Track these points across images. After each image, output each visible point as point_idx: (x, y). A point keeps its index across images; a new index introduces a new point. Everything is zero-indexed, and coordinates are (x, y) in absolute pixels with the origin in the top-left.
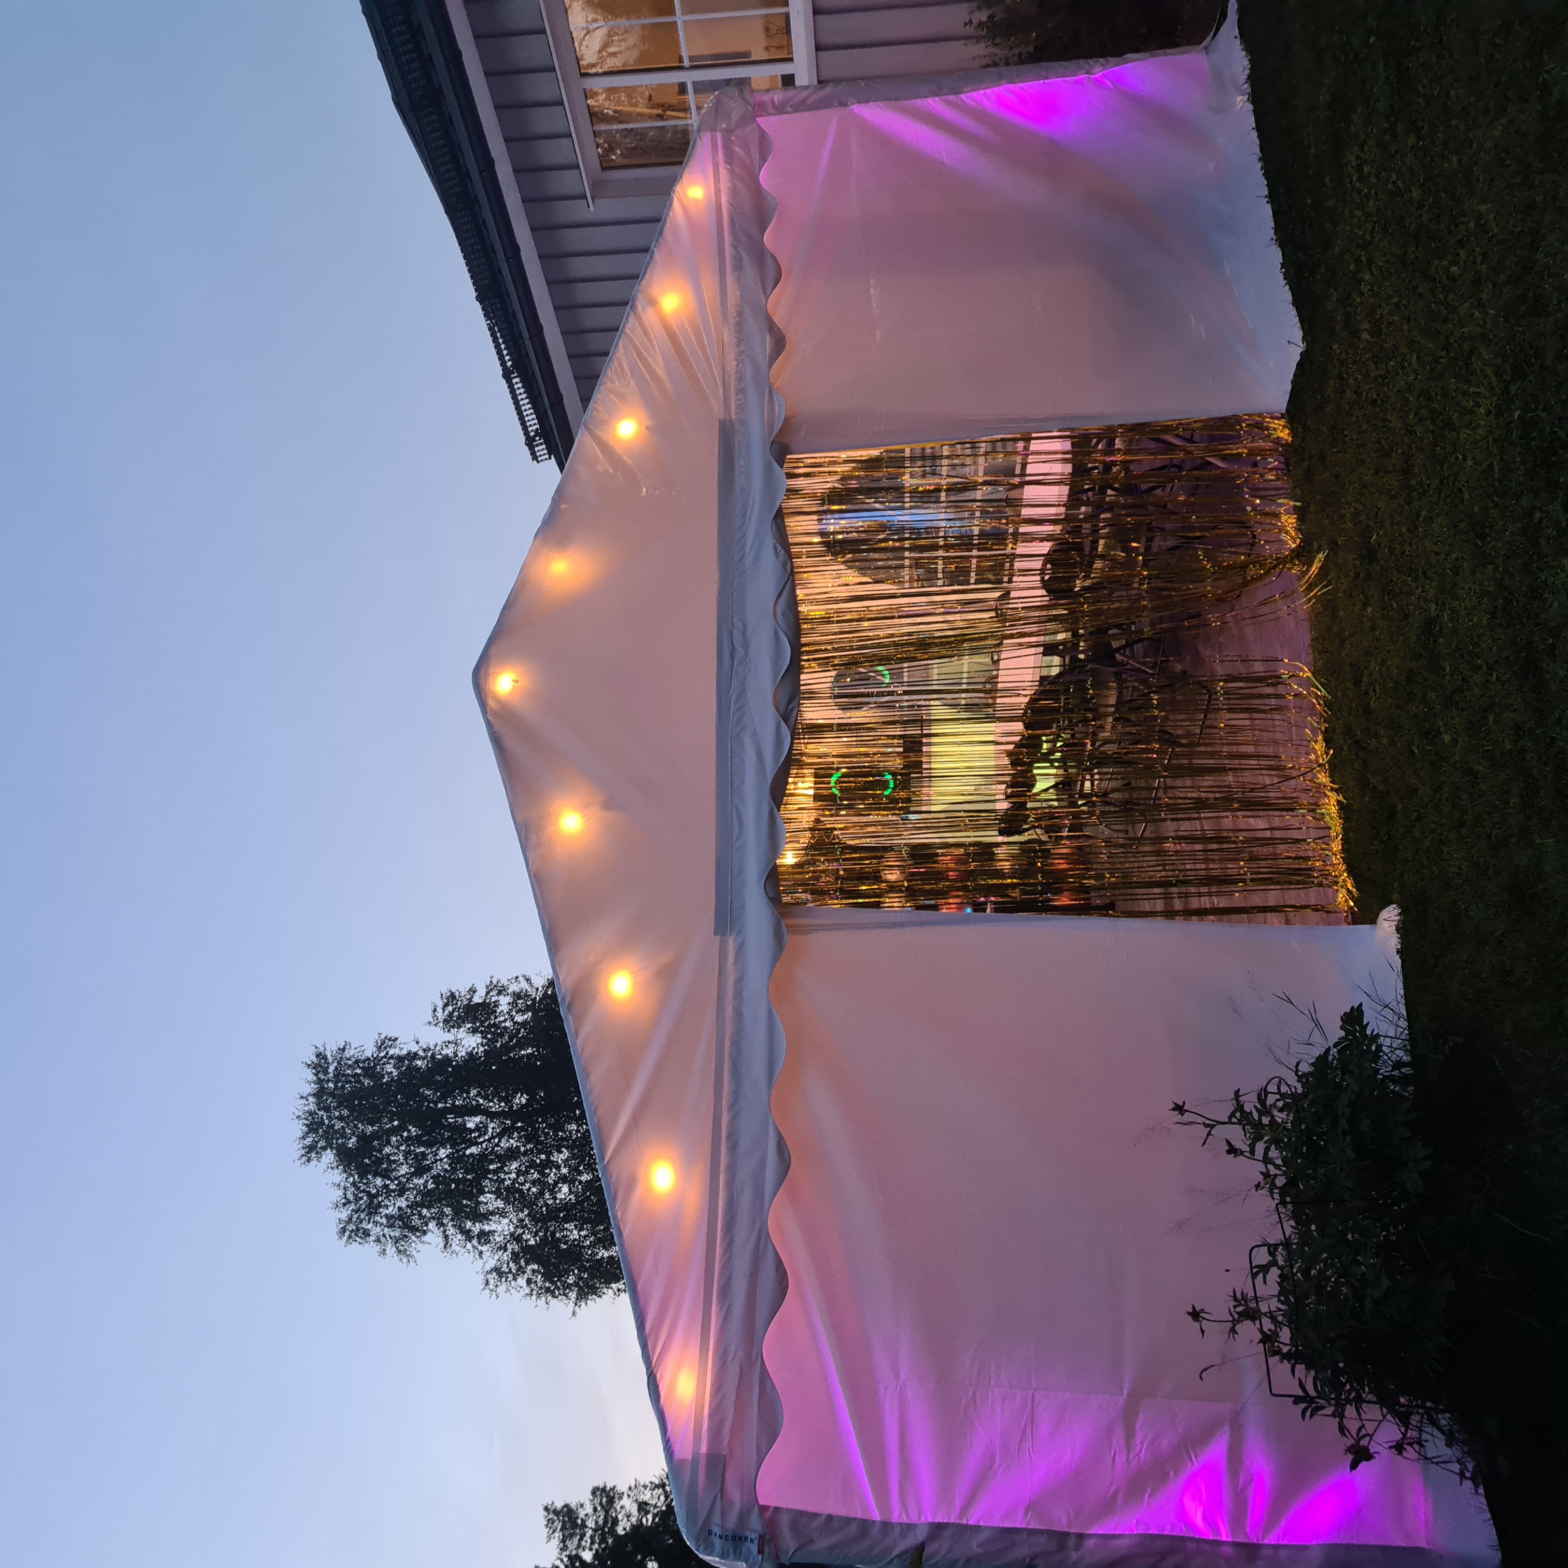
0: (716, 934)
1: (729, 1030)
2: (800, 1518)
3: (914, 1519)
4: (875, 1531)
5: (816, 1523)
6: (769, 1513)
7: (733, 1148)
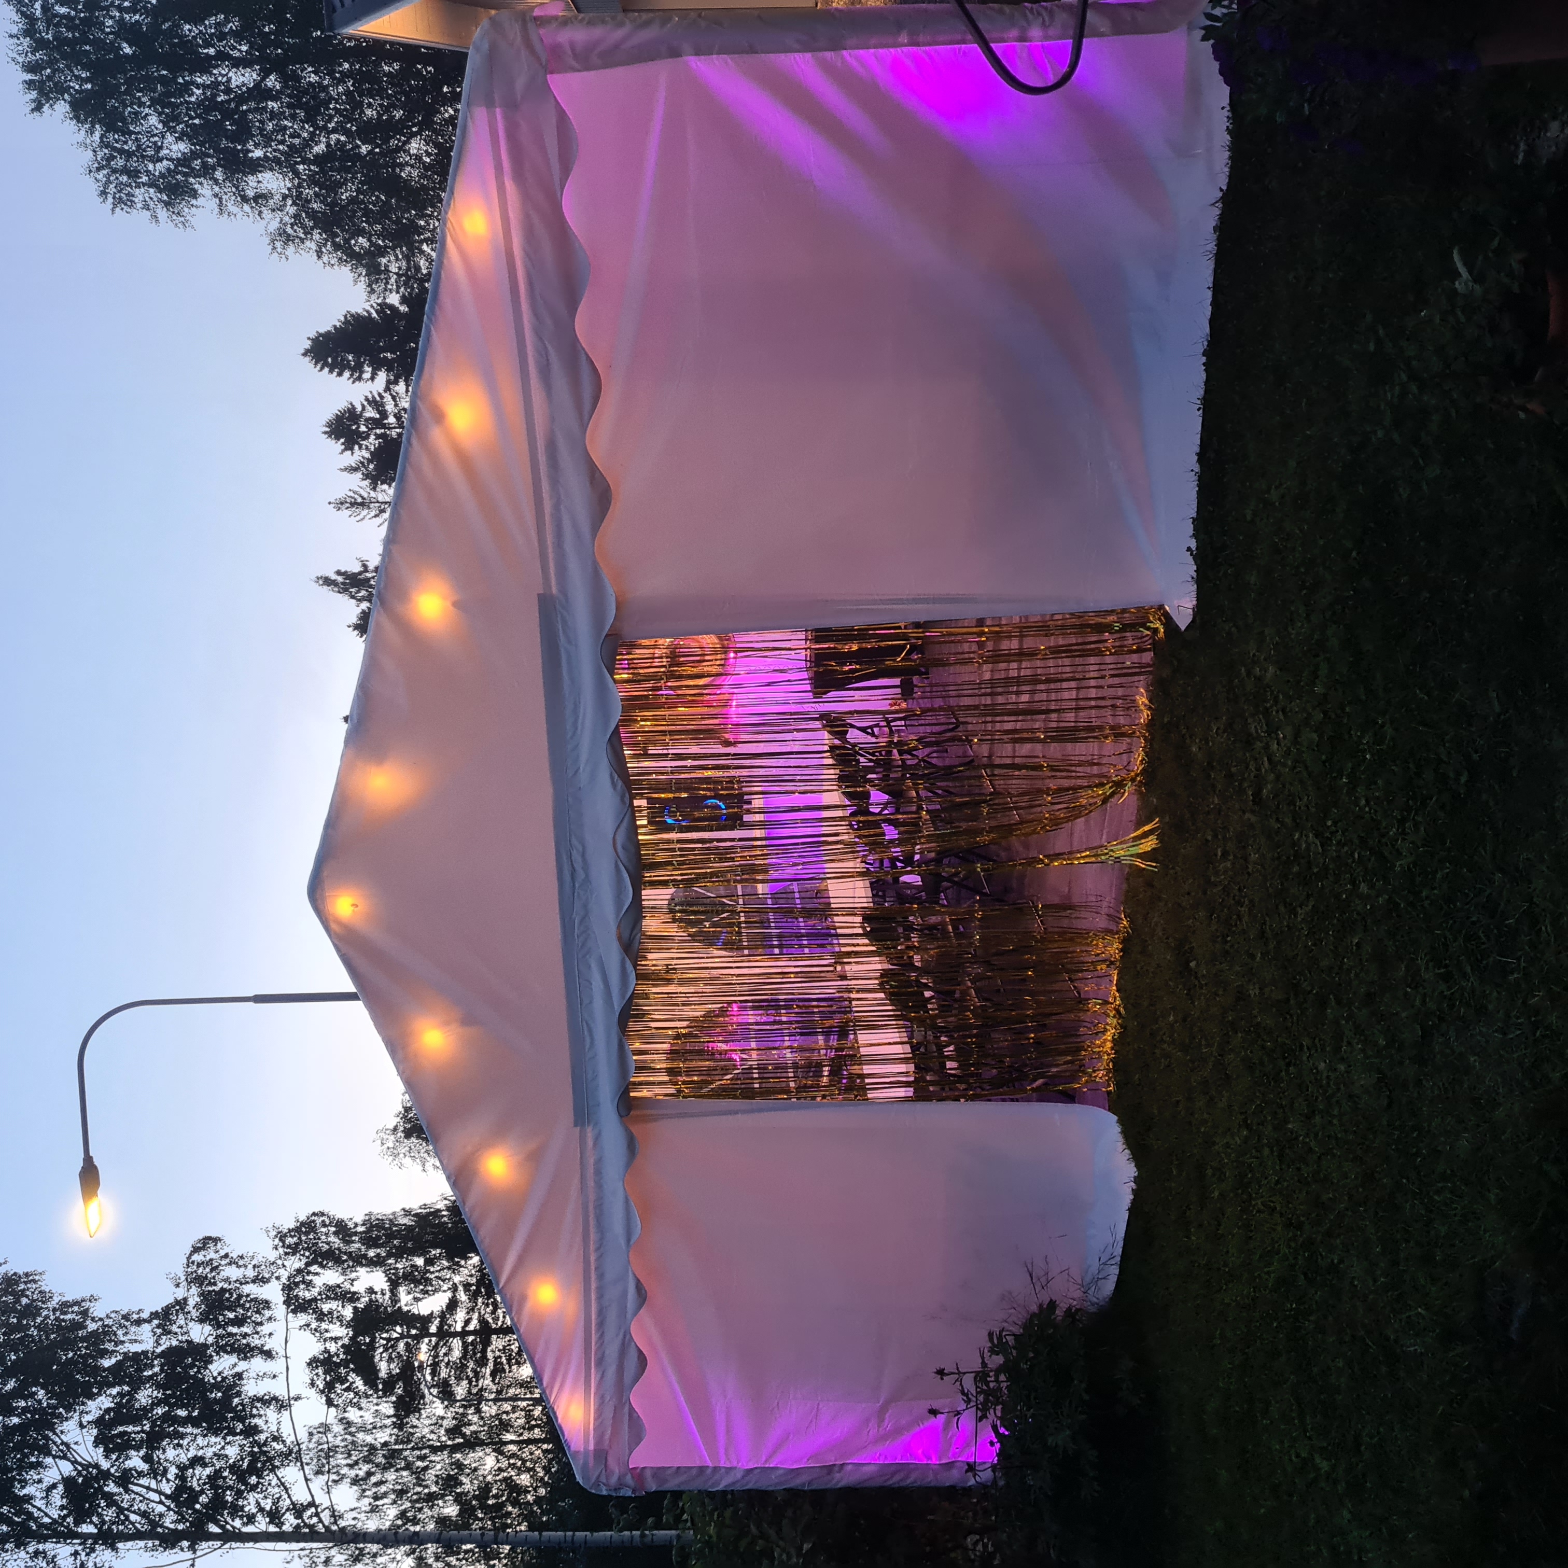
0: (576, 1125)
1: (592, 1197)
4: (709, 1471)
7: (601, 1276)
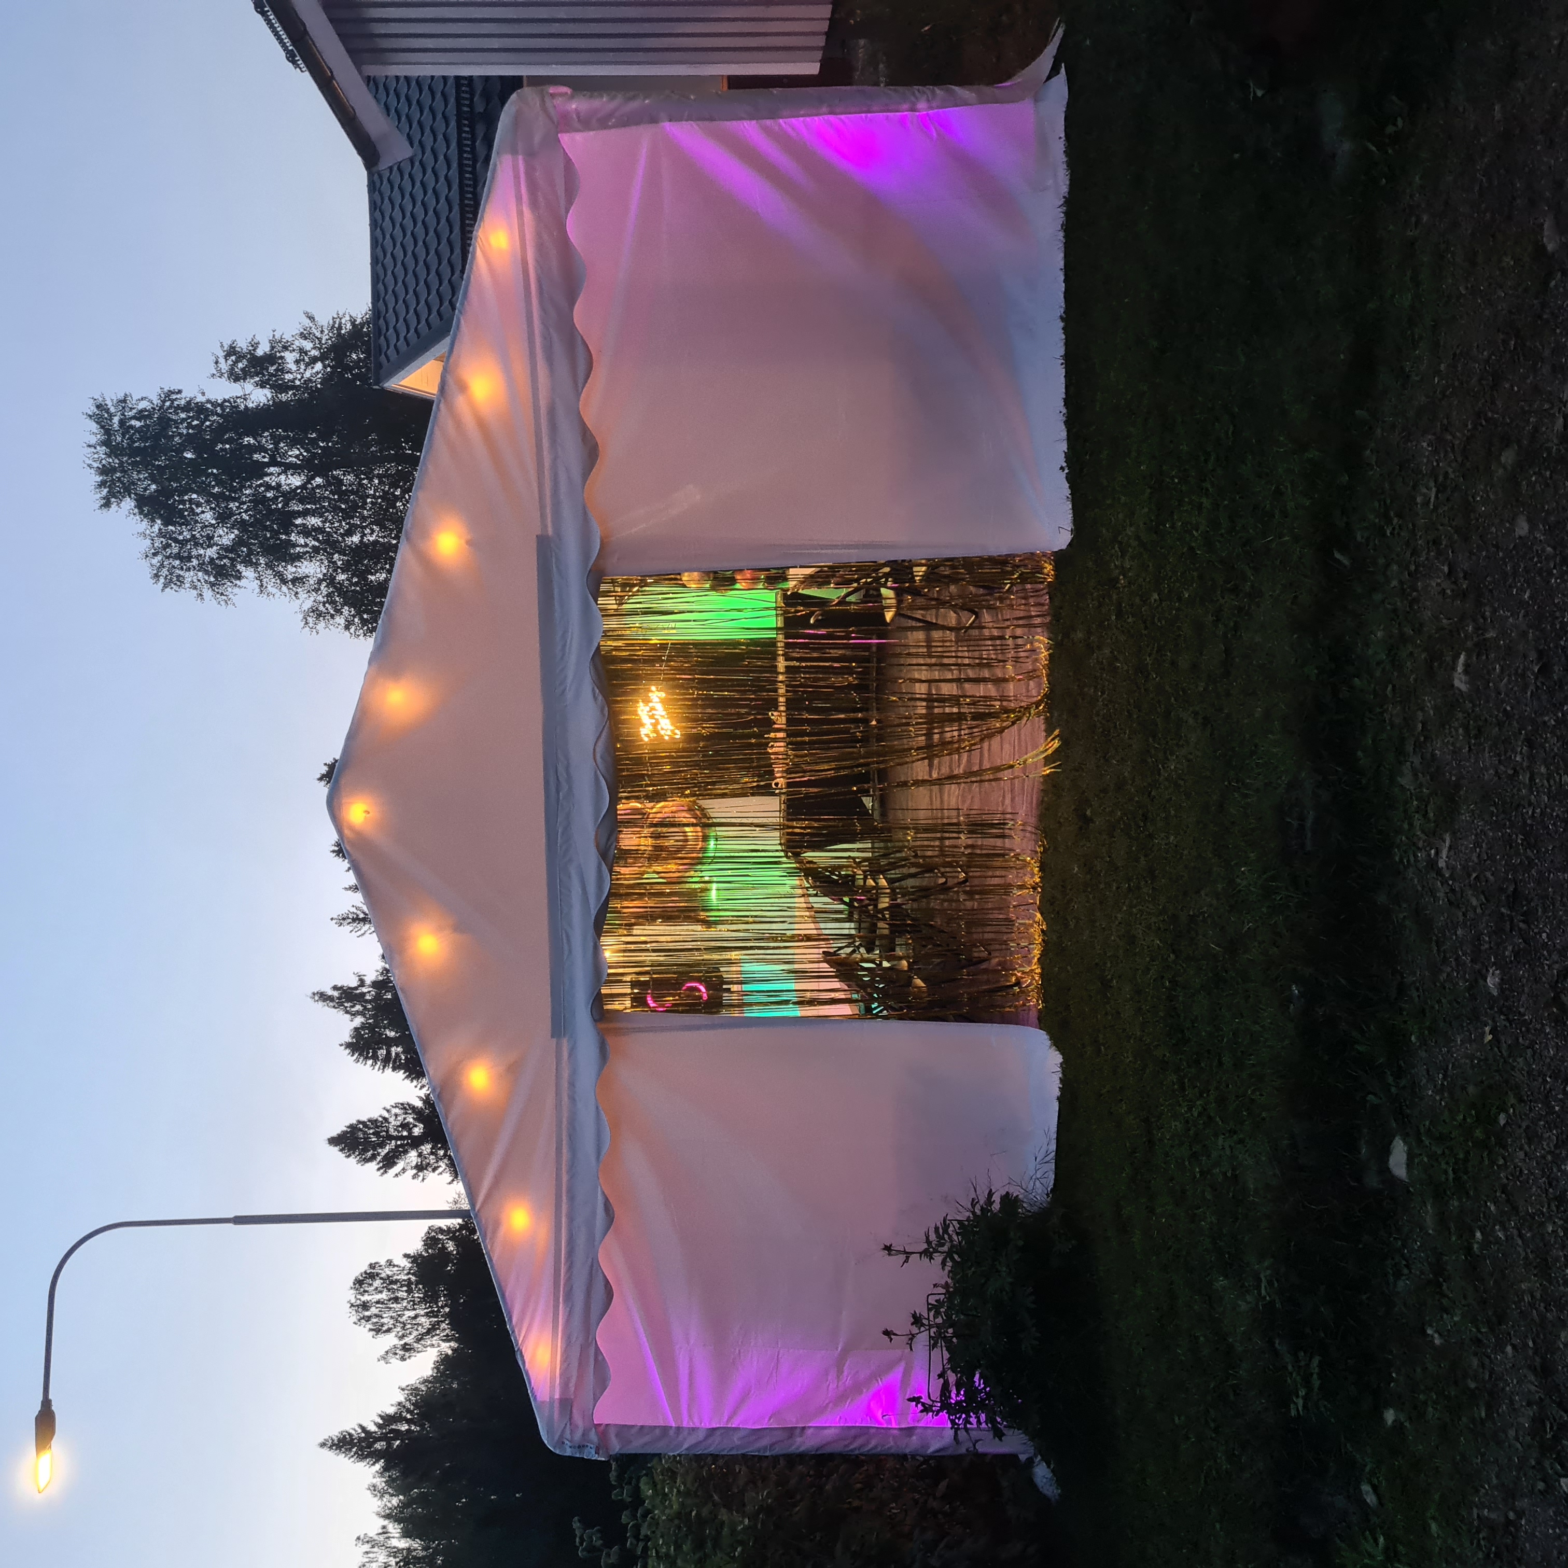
0: (552, 1036)
1: (565, 1114)
2: (623, 1429)
3: (698, 1425)
4: (672, 1432)
5: (634, 1431)
6: (602, 1428)
